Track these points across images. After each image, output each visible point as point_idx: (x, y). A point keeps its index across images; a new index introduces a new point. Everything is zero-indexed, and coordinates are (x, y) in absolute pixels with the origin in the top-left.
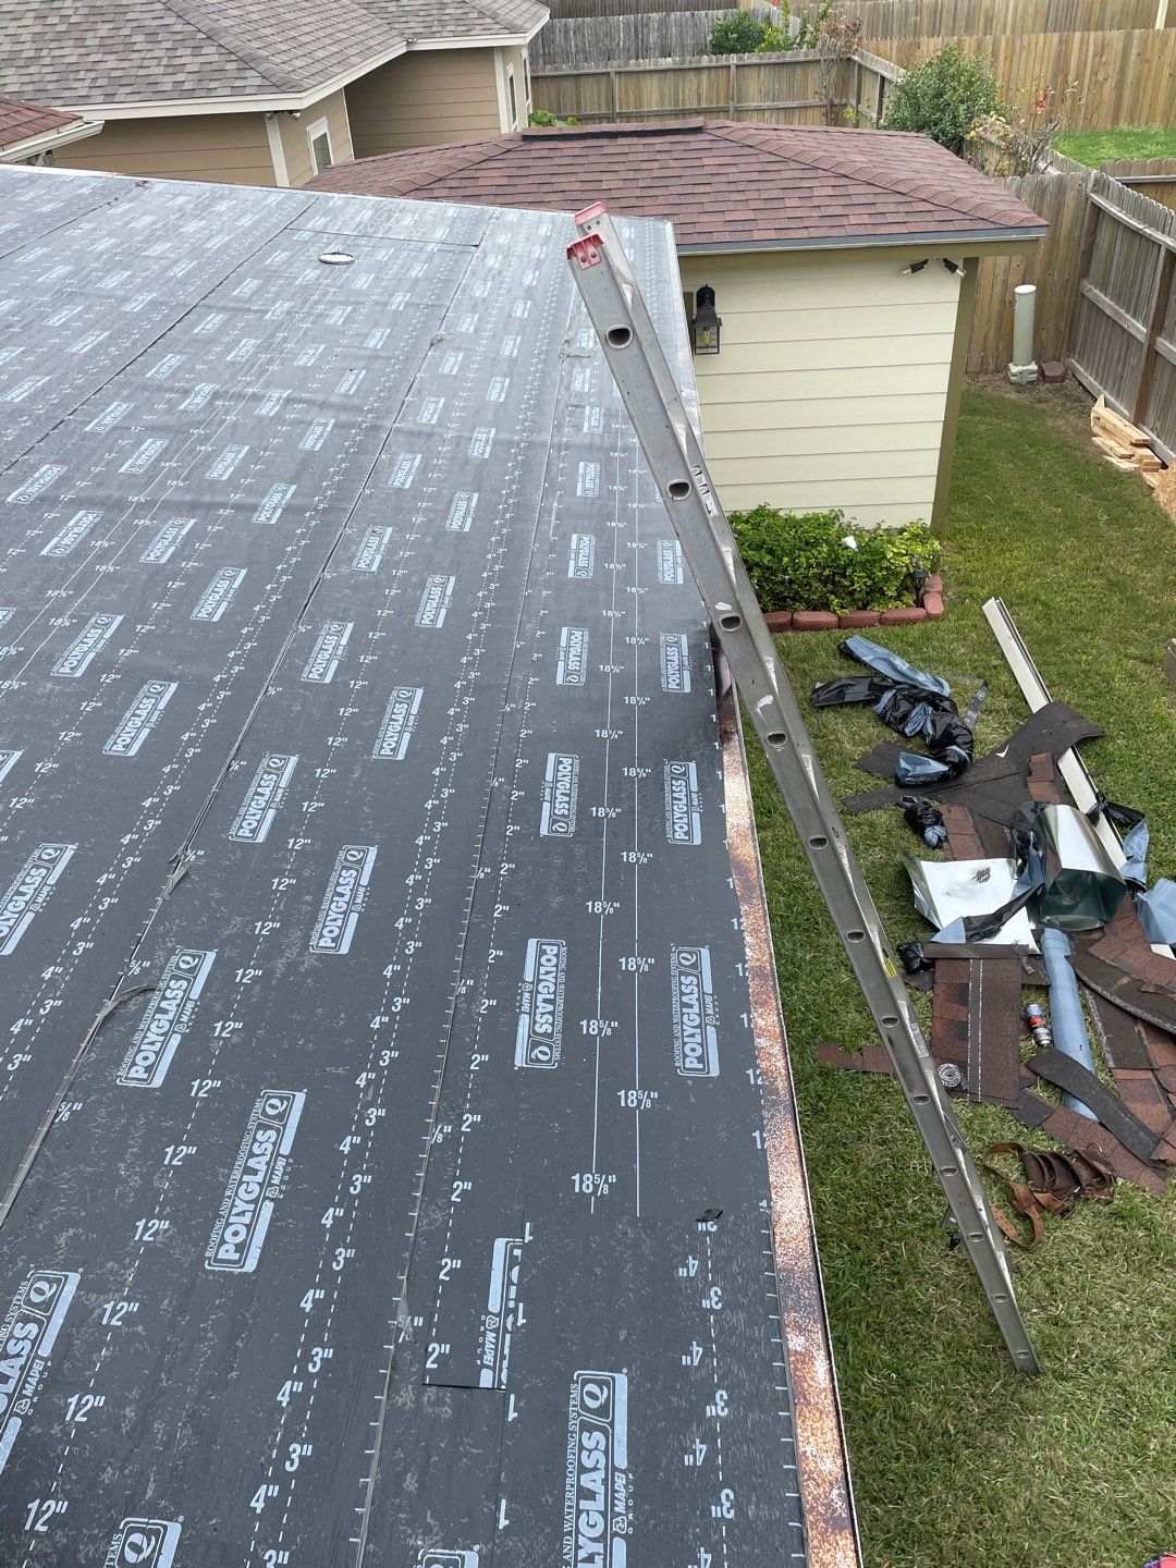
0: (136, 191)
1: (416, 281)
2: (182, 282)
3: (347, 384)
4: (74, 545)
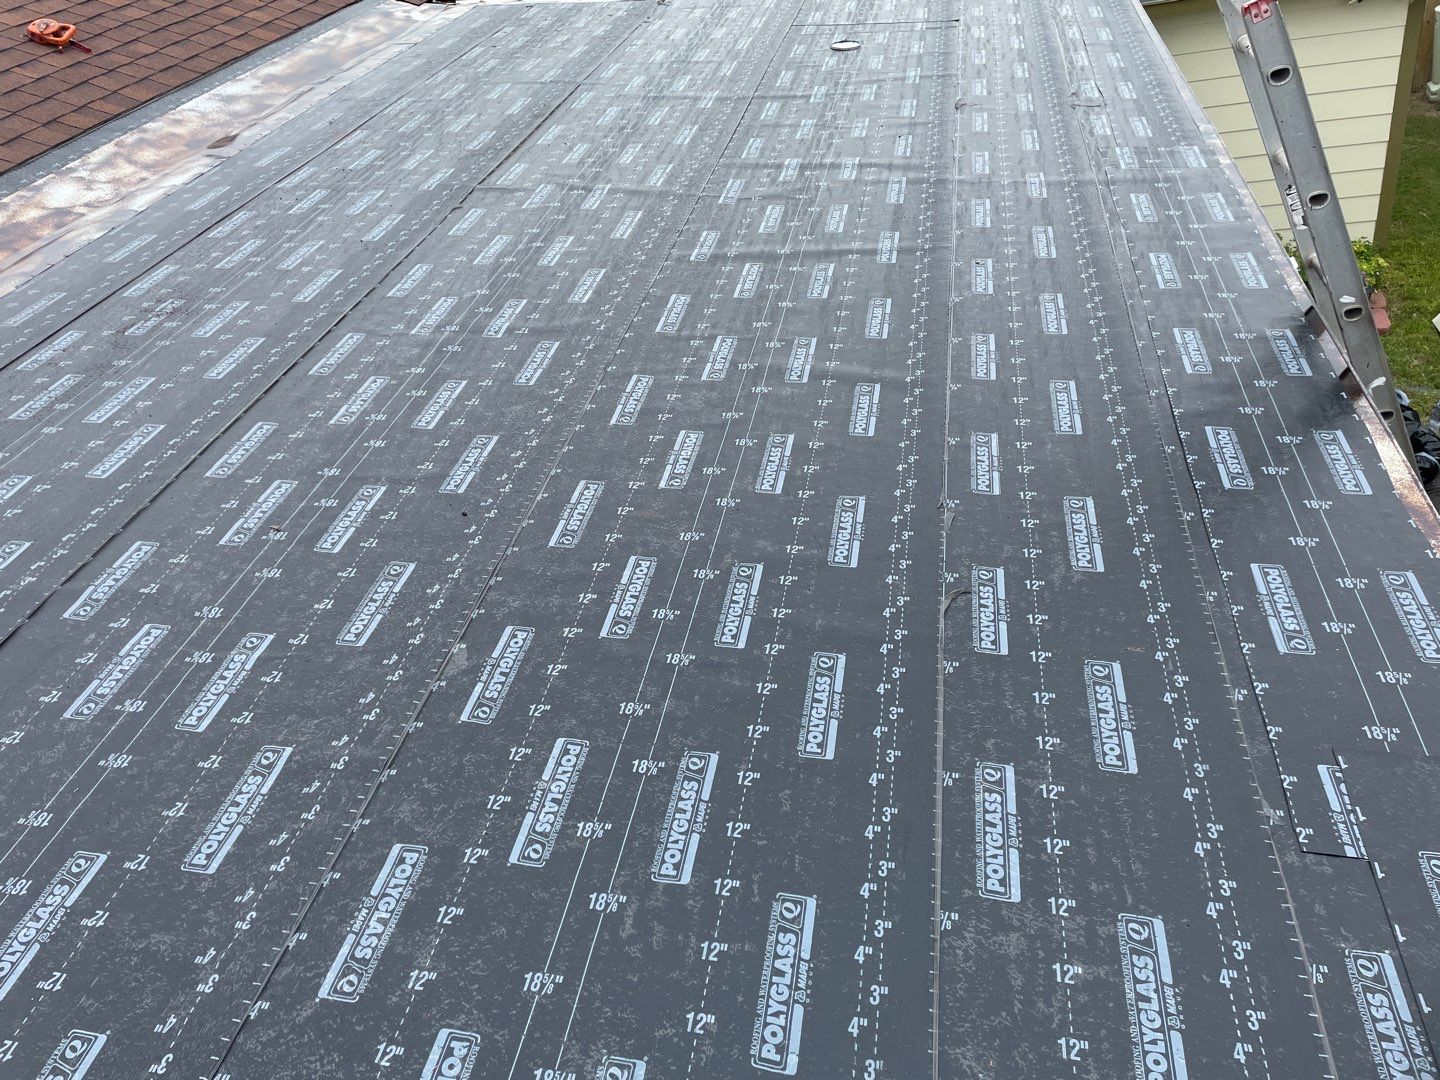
0: (661, 9)
1: (920, 57)
2: (733, 80)
3: (901, 149)
4: (754, 289)
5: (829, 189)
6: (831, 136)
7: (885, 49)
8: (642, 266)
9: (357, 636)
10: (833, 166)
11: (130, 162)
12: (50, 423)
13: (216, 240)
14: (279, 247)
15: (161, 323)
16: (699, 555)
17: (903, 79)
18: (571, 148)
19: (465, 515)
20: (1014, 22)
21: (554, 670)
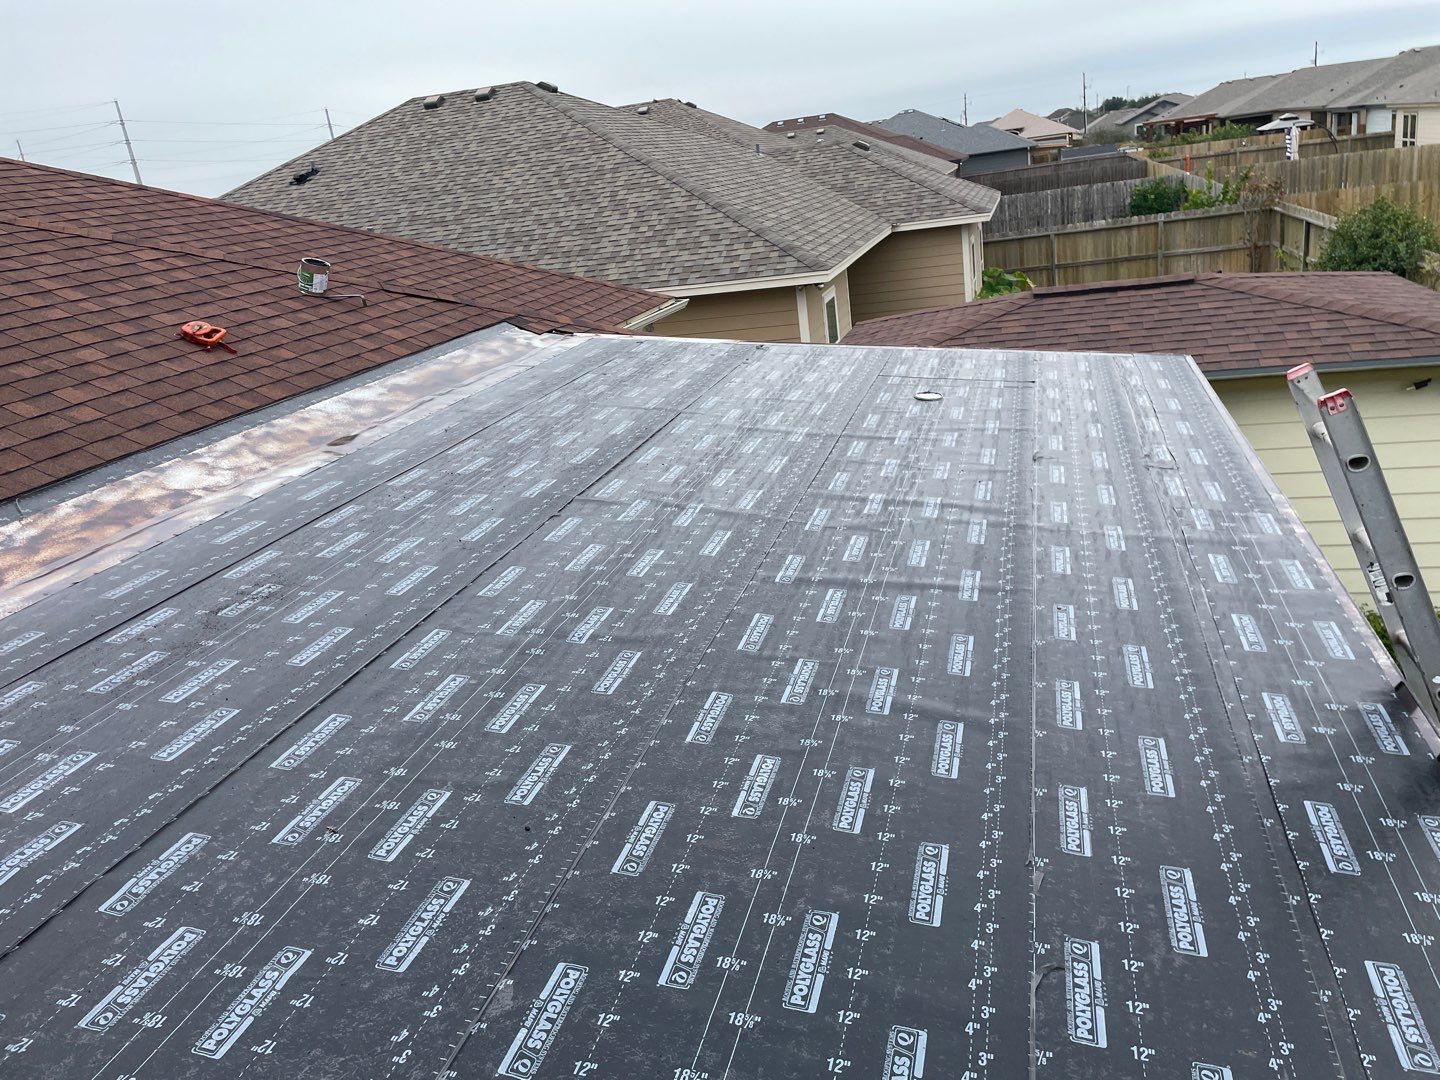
0: (759, 353)
1: (999, 411)
2: (823, 419)
3: (982, 493)
4: (837, 615)
5: (911, 525)
6: (914, 476)
7: (966, 402)
8: (728, 583)
9: (400, 960)
10: (916, 504)
11: (254, 452)
12: (126, 700)
13: (323, 530)
14: (381, 541)
15: (255, 607)
16: (770, 898)
17: (983, 430)
18: (667, 469)
19: (527, 829)
20: (1086, 387)
21: (606, 1020)
